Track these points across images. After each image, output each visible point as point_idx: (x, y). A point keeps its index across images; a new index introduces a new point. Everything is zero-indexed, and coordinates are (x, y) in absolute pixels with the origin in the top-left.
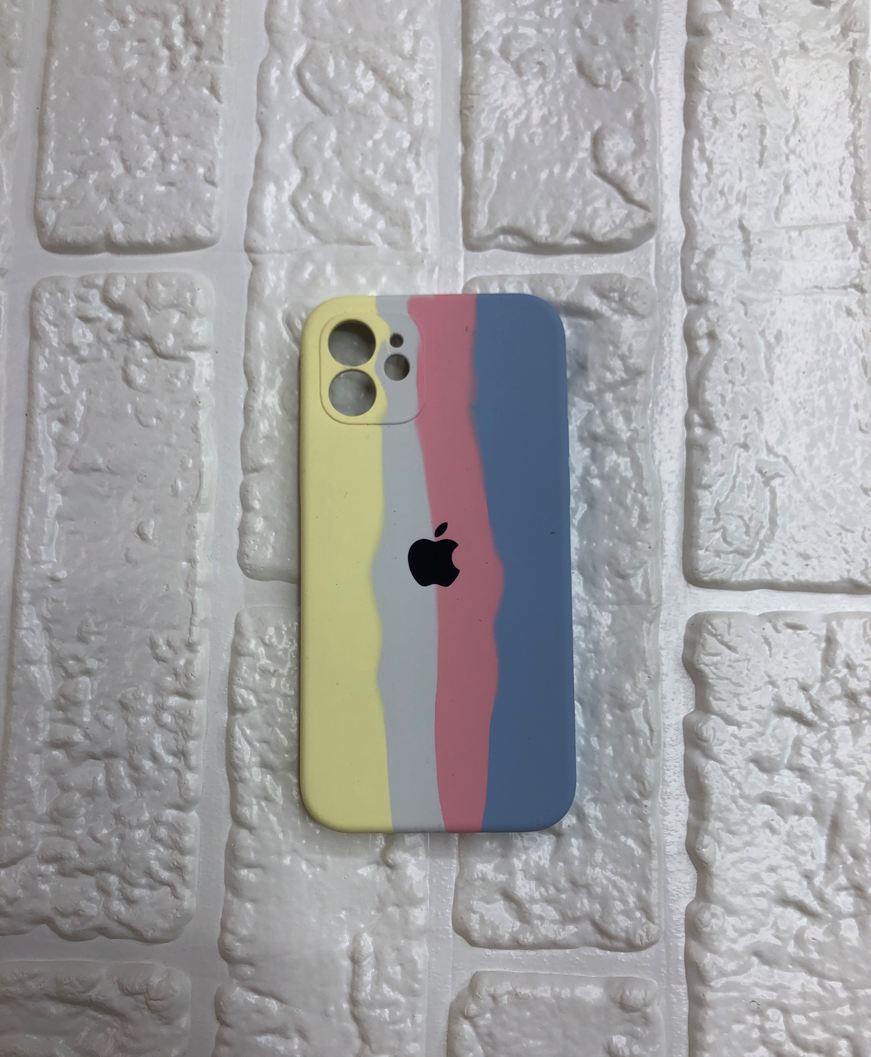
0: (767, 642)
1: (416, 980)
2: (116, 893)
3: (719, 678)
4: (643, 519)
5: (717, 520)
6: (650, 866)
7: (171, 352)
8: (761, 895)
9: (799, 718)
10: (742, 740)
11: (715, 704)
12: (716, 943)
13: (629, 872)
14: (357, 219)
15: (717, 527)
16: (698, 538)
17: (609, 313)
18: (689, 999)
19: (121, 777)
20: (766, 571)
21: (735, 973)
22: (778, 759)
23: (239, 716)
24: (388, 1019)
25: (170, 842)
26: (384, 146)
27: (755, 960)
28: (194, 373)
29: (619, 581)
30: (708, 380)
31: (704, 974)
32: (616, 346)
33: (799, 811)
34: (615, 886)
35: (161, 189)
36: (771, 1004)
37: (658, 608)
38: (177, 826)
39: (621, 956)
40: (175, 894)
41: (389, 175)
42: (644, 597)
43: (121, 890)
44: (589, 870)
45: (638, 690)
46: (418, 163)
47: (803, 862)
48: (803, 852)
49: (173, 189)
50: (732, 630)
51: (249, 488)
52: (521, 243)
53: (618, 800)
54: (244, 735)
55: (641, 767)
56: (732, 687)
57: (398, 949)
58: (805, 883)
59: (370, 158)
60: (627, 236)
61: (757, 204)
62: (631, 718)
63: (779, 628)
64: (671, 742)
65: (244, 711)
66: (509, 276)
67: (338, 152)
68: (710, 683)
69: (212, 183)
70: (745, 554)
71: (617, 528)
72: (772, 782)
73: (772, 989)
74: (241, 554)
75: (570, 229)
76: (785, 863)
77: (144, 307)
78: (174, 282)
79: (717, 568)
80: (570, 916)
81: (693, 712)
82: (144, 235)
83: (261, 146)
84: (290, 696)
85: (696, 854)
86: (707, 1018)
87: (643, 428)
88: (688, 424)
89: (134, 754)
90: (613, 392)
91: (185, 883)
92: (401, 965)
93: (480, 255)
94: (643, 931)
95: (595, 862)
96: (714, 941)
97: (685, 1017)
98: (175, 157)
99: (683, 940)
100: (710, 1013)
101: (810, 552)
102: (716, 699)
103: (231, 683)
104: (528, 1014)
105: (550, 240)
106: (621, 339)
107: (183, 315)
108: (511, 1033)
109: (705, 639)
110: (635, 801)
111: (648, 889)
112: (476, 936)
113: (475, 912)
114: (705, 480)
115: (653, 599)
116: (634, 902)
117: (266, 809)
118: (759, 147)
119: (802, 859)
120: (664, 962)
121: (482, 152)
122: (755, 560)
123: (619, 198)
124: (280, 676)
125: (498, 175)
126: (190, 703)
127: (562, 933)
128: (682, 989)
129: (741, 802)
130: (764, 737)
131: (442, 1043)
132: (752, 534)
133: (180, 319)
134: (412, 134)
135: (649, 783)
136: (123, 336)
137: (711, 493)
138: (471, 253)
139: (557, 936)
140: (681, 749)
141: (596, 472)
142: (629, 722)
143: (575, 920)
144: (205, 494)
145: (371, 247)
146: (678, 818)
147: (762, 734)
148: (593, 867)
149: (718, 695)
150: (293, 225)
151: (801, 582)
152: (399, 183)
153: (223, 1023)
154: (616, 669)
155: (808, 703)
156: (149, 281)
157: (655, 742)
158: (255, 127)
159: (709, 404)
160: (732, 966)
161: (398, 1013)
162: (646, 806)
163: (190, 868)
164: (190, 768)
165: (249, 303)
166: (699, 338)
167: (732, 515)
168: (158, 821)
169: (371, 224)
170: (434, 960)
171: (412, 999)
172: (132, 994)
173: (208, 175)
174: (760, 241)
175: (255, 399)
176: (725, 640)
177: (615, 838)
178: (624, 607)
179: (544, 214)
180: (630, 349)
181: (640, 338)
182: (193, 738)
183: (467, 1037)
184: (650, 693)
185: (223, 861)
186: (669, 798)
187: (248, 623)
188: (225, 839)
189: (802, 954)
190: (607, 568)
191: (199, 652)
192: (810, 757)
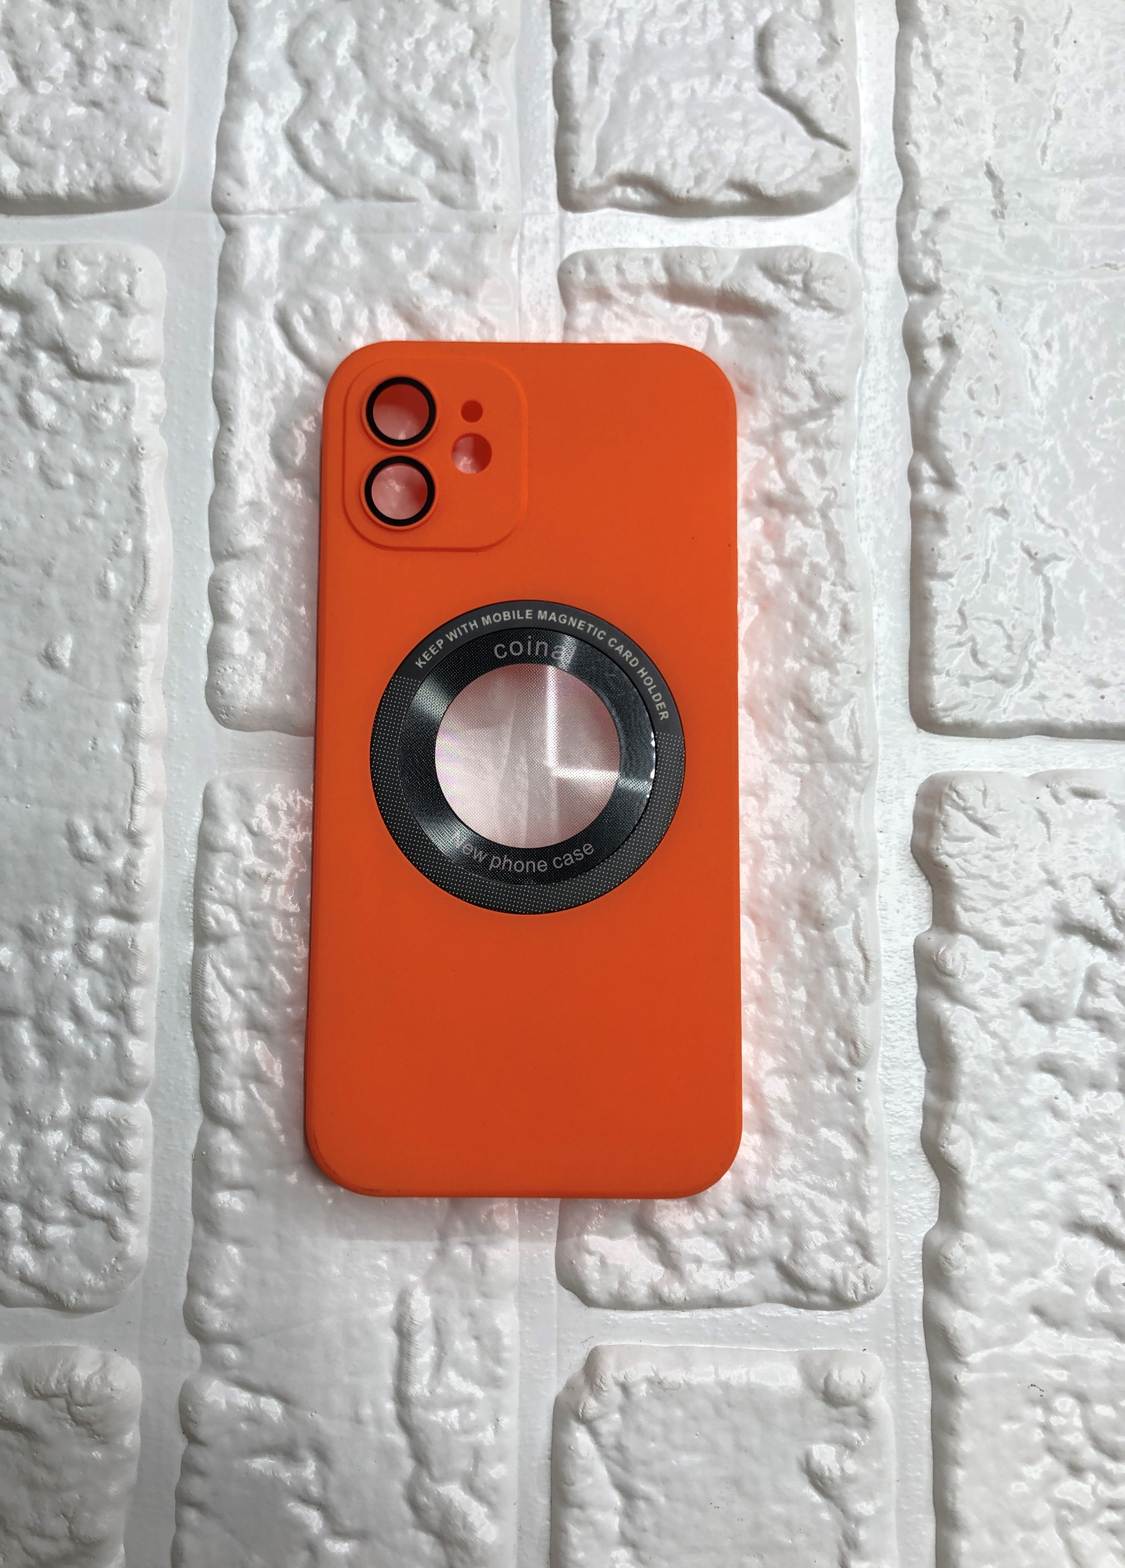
0: (1043, 817)
1: (499, 1361)
2: (19, 1234)
3: (970, 876)
4: (846, 628)
5: (961, 630)
6: (866, 1175)
7: (96, 369)
8: (1042, 1216)
9: (1095, 937)
10: (1008, 972)
11: (964, 918)
12: (972, 1295)
13: (833, 1185)
14: (390, 160)
15: (962, 638)
16: (933, 655)
17: (787, 307)
18: (932, 1384)
19: (25, 1048)
20: (1040, 707)
21: (1004, 1341)
22: (1063, 1001)
23: (211, 947)
24: (457, 1426)
25: (104, 1150)
26: (431, 47)
27: (1034, 1319)
28: (133, 402)
29: (811, 725)
30: (944, 410)
31: (956, 1344)
32: (800, 357)
33: (1097, 1084)
34: (812, 1205)
35: (76, 111)
36: (1060, 1389)
37: (872, 767)
38: (114, 1123)
39: (823, 1317)
40: (113, 1232)
41: (440, 93)
42: (851, 751)
43: (26, 1228)
44: (770, 1182)
45: (845, 897)
46: (485, 76)
47: (1106, 1163)
48: (1105, 1148)
49: (97, 112)
50: (988, 801)
51: (224, 585)
52: (649, 198)
53: (814, 1071)
54: (219, 975)
55: (850, 1017)
56: (993, 892)
57: (472, 1315)
58: (1109, 1197)
59: (411, 66)
60: (814, 188)
61: (1014, 139)
62: (834, 940)
63: (1061, 796)
64: (896, 979)
65: (220, 939)
66: (632, 249)
67: (360, 57)
68: (957, 885)
69: (159, 102)
70: (1006, 681)
71: (806, 642)
72: (1054, 1038)
73: (1062, 1364)
74: (212, 691)
75: (727, 176)
76: (1079, 1166)
77: (51, 297)
78: (101, 258)
79: (963, 703)
80: (742, 1255)
81: (930, 930)
82: (51, 184)
83: (237, 47)
84: (293, 915)
85: (939, 1153)
86: (961, 1412)
87: (844, 485)
88: (914, 479)
89: (44, 1010)
90: (796, 428)
91: (128, 1213)
92: (477, 1338)
93: (585, 216)
94: (858, 1277)
95: (780, 1170)
96: (967, 1291)
97: (927, 1412)
98: (100, 62)
99: (921, 1290)
100: (966, 1405)
101: (1106, 677)
102: (966, 910)
103: (198, 895)
104: (679, 1413)
105: (696, 193)
106: (808, 348)
107: (116, 312)
108: (653, 1445)
109: (947, 815)
110: (843, 1073)
111: (864, 1211)
112: (594, 1290)
113: (591, 1253)
114: (941, 567)
115: (865, 753)
116: (844, 1233)
117: (257, 1096)
118: (1016, 51)
119: (1104, 1159)
120: (891, 1326)
121: (586, 58)
122: (1022, 689)
123: (800, 129)
124: (277, 883)
125: (612, 95)
126: (133, 928)
127: (729, 1282)
128: (921, 1367)
129: (1008, 1070)
130: (1041, 968)
131: (543, 1462)
132: (1018, 651)
133: (112, 318)
134: (475, 30)
135: (864, 1043)
136: (19, 344)
137: (953, 586)
138: (570, 215)
139: (721, 1287)
140: (911, 989)
141: (772, 555)
142: (831, 947)
143: (751, 1262)
144: (153, 594)
145: (414, 204)
146: (910, 1098)
147: (1038, 963)
148: (778, 1177)
149: (970, 903)
150: (290, 171)
151: (1093, 724)
152: (455, 105)
153: (192, 1439)
154: (808, 865)
155: (1109, 912)
156: (61, 260)
157: (872, 979)
158: (228, 17)
159: (946, 448)
160: (998, 1330)
161: (472, 1414)
162: (859, 1080)
163: (137, 1192)
164: (134, 1031)
165: (220, 291)
166: (928, 345)
167: (985, 619)
168: (82, 1117)
169: (412, 170)
170: (527, 1329)
171: (495, 1393)
172: (45, 1396)
173: (153, 90)
174: (1020, 195)
175: (231, 443)
176: (979, 816)
177: (811, 1131)
178: (820, 766)
179: (683, 152)
180: (821, 363)
181: (837, 345)
182: (138, 984)
183: (583, 1452)
184: (863, 902)
185: (190, 1180)
186: (893, 1066)
187: (225, 798)
188: (192, 1144)
189: (1107, 1309)
190: (791, 706)
191: (146, 845)
192: (1114, 998)
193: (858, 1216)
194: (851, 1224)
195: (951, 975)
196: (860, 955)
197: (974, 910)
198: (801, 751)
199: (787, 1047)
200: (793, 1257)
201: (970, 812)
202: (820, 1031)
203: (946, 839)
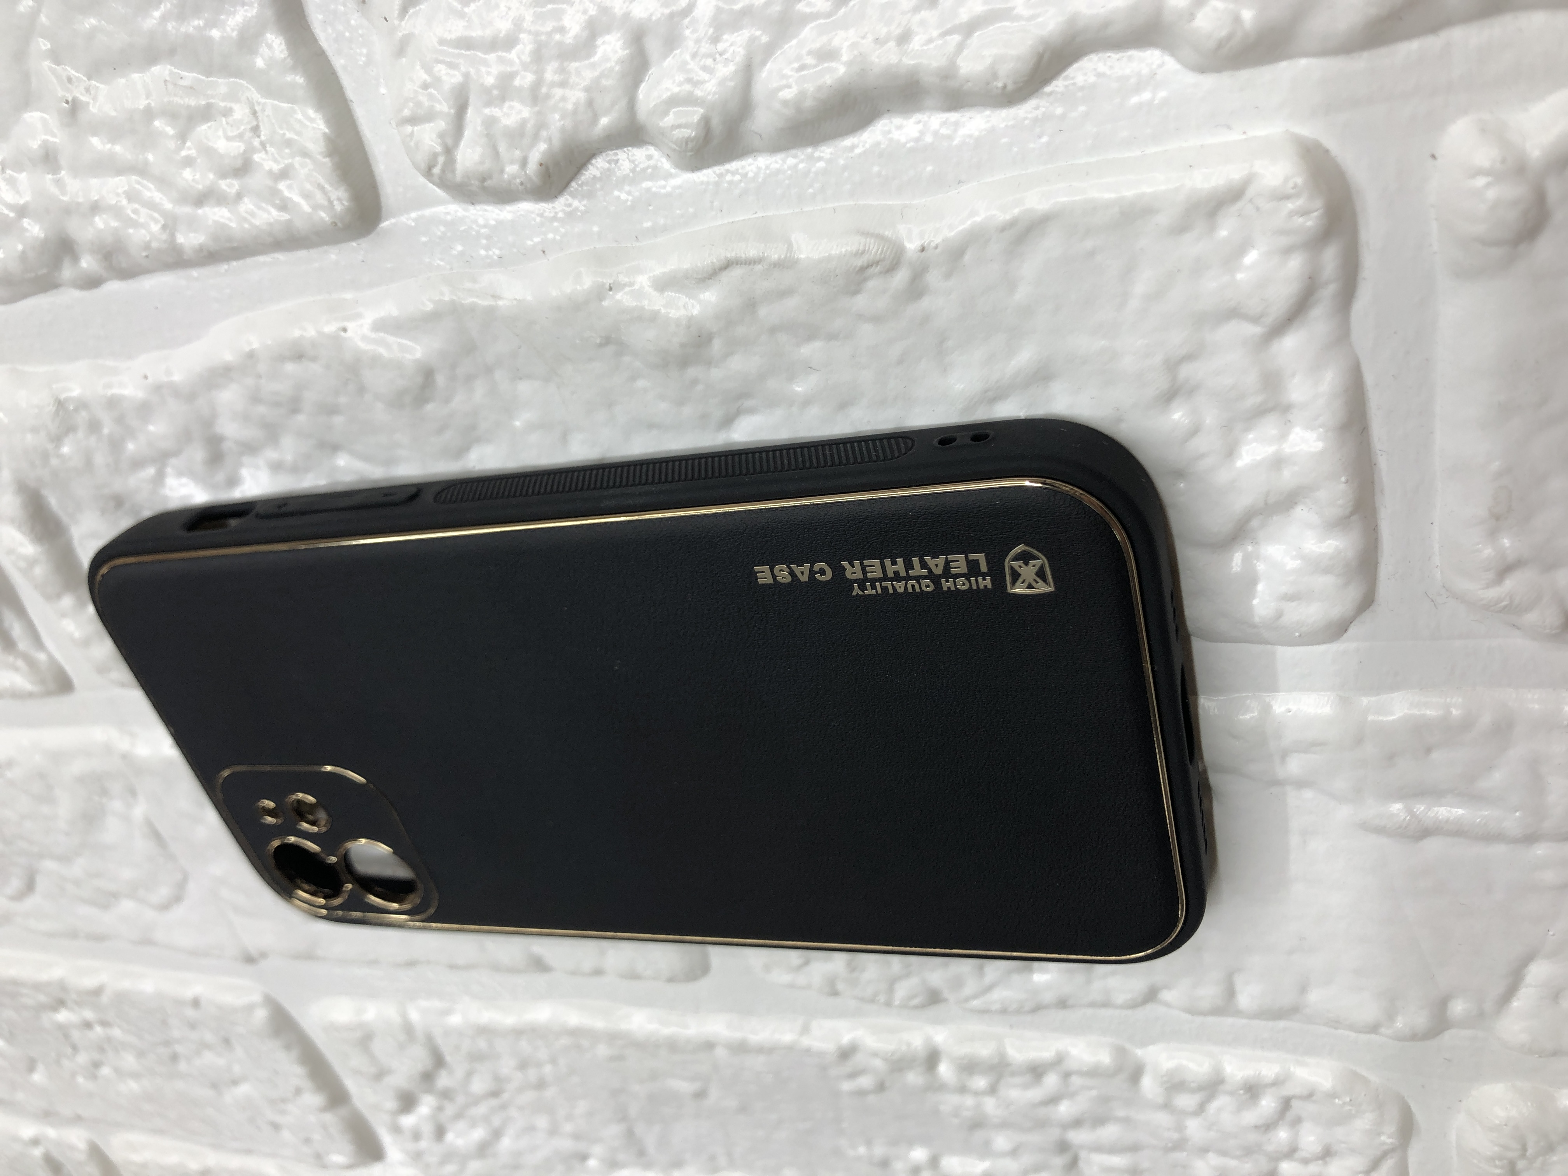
193: (1163, 219)
194: (1180, 228)
195: (706, 121)
196: (725, 273)
197: (590, 103)
198: (480, 389)
199: (900, 362)
200: (1255, 320)
201: (449, 141)
202: (860, 317)
203: (502, 171)
